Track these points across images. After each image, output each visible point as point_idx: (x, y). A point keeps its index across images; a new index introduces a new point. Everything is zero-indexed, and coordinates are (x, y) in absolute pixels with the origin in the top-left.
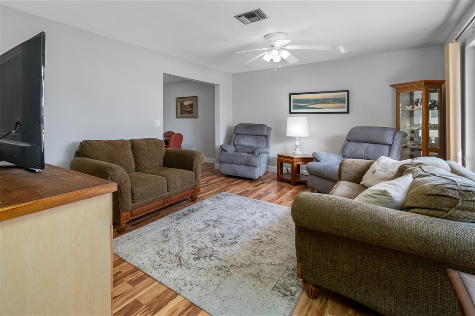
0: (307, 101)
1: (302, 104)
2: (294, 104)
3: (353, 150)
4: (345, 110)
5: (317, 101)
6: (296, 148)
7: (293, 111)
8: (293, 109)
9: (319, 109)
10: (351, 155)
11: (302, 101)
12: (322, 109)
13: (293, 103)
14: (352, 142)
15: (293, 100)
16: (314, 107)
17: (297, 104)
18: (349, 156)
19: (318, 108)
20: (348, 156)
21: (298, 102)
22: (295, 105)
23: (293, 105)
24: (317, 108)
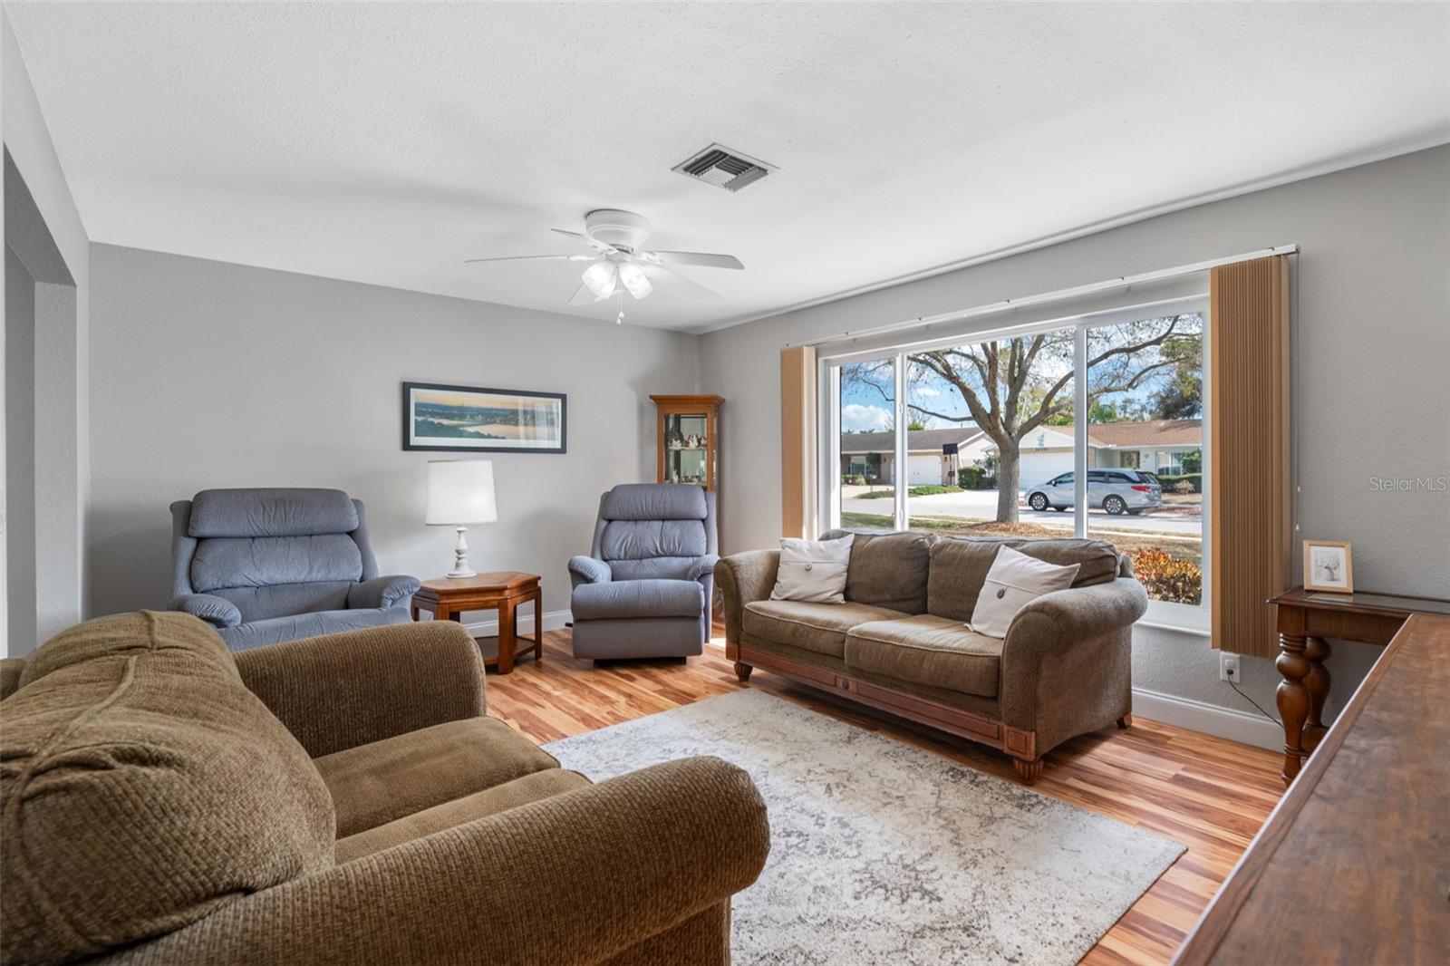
0: (460, 413)
1: (445, 422)
2: (420, 419)
3: (630, 539)
4: (558, 445)
5: (490, 416)
6: (459, 559)
7: (414, 441)
8: (416, 435)
9: (496, 437)
10: (625, 553)
11: (447, 412)
12: (503, 438)
13: (416, 415)
14: (620, 522)
15: (416, 404)
16: (482, 432)
17: (431, 419)
18: (622, 555)
19: (493, 435)
20: (619, 556)
21: (434, 415)
22: (423, 422)
23: (416, 421)
24: (489, 436)
